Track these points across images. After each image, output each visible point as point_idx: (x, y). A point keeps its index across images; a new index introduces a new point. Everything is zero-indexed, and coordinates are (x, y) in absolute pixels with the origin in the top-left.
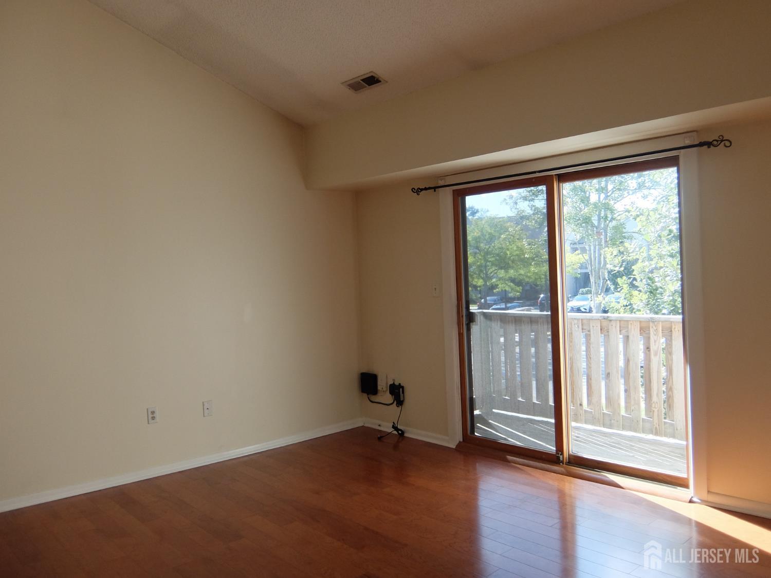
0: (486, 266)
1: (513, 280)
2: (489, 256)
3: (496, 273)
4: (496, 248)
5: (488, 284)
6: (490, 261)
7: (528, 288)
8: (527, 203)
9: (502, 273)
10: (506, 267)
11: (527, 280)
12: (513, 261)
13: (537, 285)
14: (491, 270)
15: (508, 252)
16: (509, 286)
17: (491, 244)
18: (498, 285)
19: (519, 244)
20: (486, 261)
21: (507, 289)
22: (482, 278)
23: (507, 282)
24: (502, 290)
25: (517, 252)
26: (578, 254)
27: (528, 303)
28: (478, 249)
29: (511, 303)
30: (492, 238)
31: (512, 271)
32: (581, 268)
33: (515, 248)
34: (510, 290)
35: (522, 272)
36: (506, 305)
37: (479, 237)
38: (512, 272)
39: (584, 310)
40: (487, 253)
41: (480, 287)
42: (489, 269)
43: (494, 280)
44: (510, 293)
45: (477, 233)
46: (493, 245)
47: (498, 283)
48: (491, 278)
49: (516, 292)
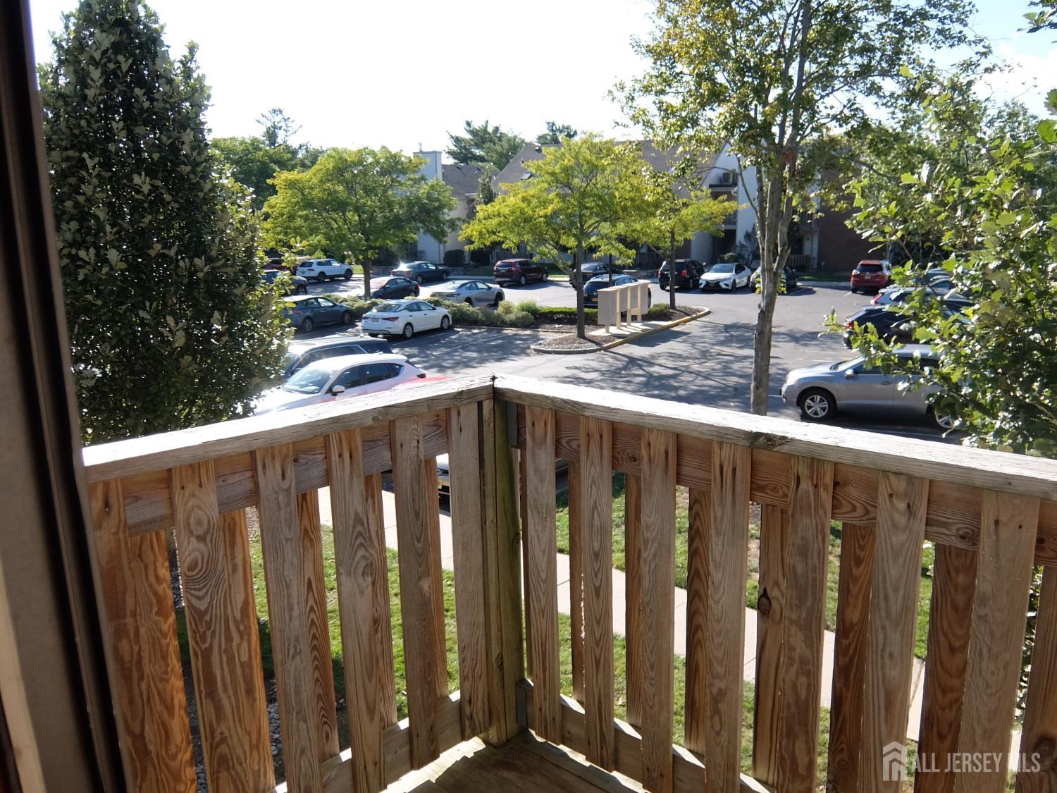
0: (581, 216)
1: (622, 239)
2: (587, 200)
3: (597, 227)
4: (598, 186)
5: (584, 245)
6: (587, 208)
7: (644, 250)
8: (652, 97)
9: (605, 228)
10: (613, 220)
11: (644, 239)
12: (624, 209)
13: (658, 248)
14: (590, 222)
15: (617, 194)
16: (617, 249)
17: (591, 180)
18: (600, 247)
19: (635, 182)
20: (582, 206)
21: (614, 253)
22: (575, 235)
23: (614, 242)
24: (605, 255)
25: (632, 195)
26: (723, 201)
27: (644, 273)
28: (570, 189)
29: (619, 273)
30: (594, 169)
31: (622, 224)
32: (724, 222)
33: (628, 188)
34: (618, 254)
35: (638, 227)
36: (610, 278)
37: (571, 167)
38: (621, 227)
39: (724, 287)
40: (584, 195)
41: (571, 249)
42: (586, 221)
43: (593, 239)
44: (618, 259)
45: (569, 160)
46: (594, 181)
47: (600, 243)
48: (588, 236)
49: (626, 257)
